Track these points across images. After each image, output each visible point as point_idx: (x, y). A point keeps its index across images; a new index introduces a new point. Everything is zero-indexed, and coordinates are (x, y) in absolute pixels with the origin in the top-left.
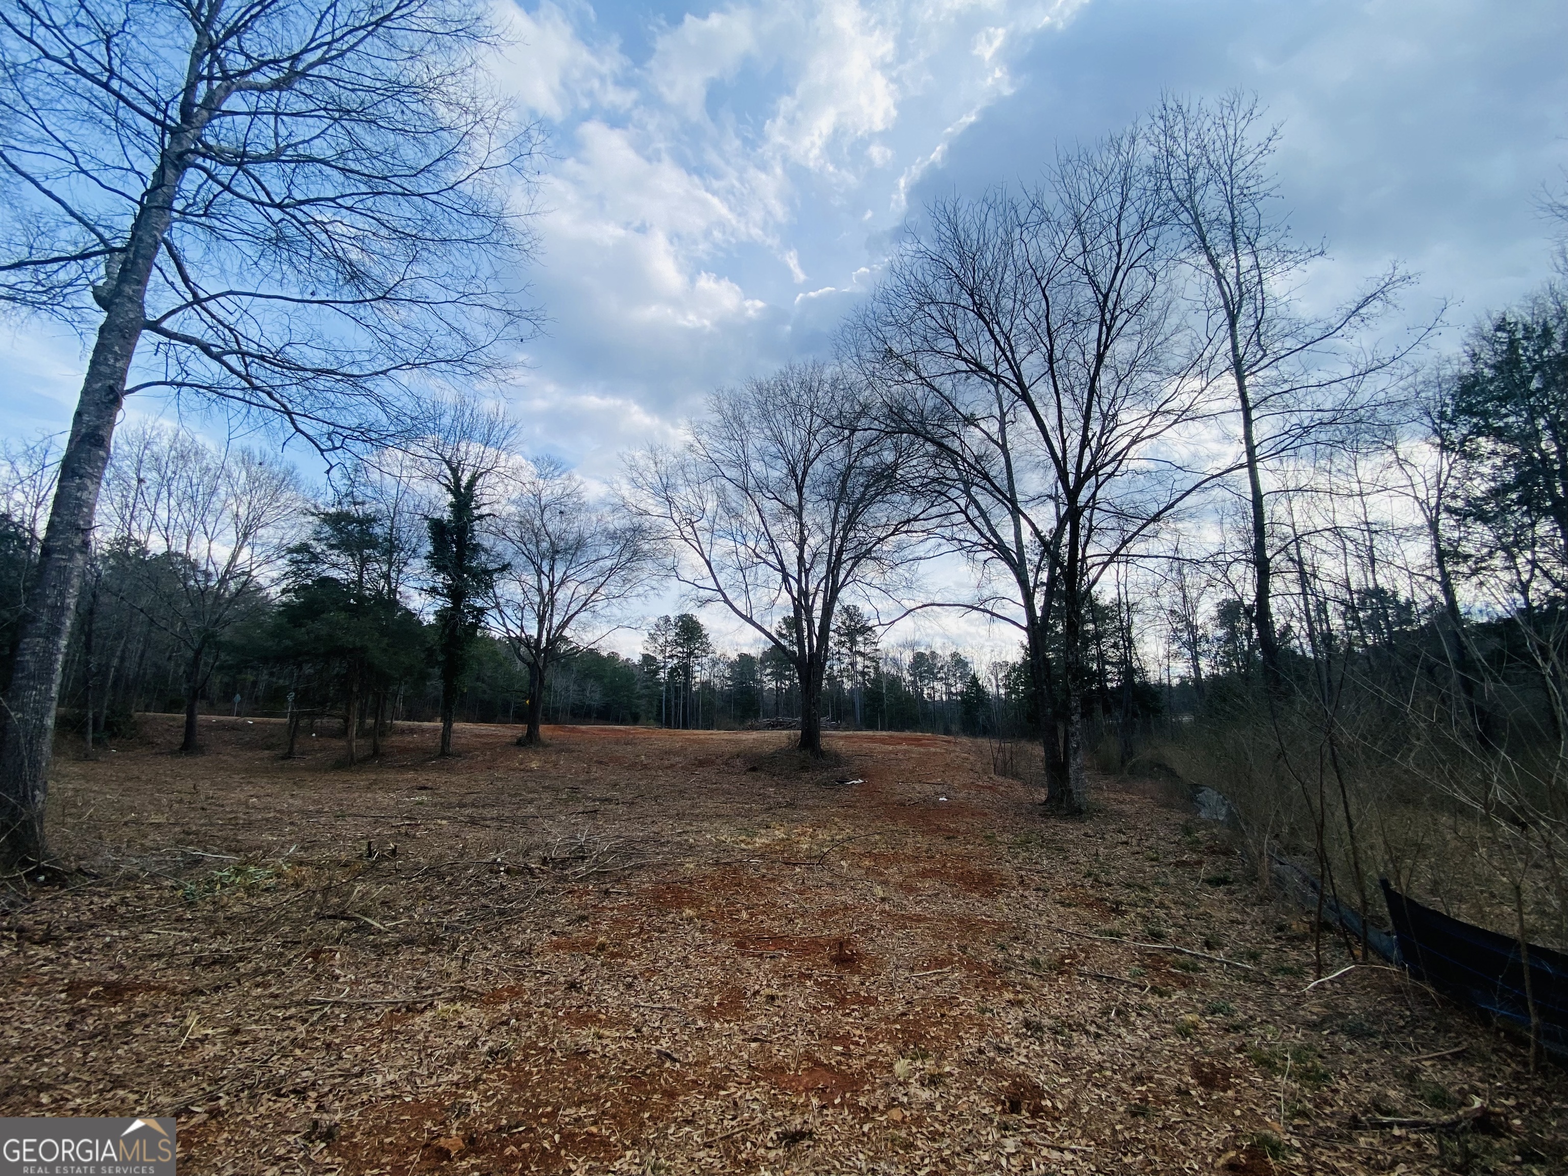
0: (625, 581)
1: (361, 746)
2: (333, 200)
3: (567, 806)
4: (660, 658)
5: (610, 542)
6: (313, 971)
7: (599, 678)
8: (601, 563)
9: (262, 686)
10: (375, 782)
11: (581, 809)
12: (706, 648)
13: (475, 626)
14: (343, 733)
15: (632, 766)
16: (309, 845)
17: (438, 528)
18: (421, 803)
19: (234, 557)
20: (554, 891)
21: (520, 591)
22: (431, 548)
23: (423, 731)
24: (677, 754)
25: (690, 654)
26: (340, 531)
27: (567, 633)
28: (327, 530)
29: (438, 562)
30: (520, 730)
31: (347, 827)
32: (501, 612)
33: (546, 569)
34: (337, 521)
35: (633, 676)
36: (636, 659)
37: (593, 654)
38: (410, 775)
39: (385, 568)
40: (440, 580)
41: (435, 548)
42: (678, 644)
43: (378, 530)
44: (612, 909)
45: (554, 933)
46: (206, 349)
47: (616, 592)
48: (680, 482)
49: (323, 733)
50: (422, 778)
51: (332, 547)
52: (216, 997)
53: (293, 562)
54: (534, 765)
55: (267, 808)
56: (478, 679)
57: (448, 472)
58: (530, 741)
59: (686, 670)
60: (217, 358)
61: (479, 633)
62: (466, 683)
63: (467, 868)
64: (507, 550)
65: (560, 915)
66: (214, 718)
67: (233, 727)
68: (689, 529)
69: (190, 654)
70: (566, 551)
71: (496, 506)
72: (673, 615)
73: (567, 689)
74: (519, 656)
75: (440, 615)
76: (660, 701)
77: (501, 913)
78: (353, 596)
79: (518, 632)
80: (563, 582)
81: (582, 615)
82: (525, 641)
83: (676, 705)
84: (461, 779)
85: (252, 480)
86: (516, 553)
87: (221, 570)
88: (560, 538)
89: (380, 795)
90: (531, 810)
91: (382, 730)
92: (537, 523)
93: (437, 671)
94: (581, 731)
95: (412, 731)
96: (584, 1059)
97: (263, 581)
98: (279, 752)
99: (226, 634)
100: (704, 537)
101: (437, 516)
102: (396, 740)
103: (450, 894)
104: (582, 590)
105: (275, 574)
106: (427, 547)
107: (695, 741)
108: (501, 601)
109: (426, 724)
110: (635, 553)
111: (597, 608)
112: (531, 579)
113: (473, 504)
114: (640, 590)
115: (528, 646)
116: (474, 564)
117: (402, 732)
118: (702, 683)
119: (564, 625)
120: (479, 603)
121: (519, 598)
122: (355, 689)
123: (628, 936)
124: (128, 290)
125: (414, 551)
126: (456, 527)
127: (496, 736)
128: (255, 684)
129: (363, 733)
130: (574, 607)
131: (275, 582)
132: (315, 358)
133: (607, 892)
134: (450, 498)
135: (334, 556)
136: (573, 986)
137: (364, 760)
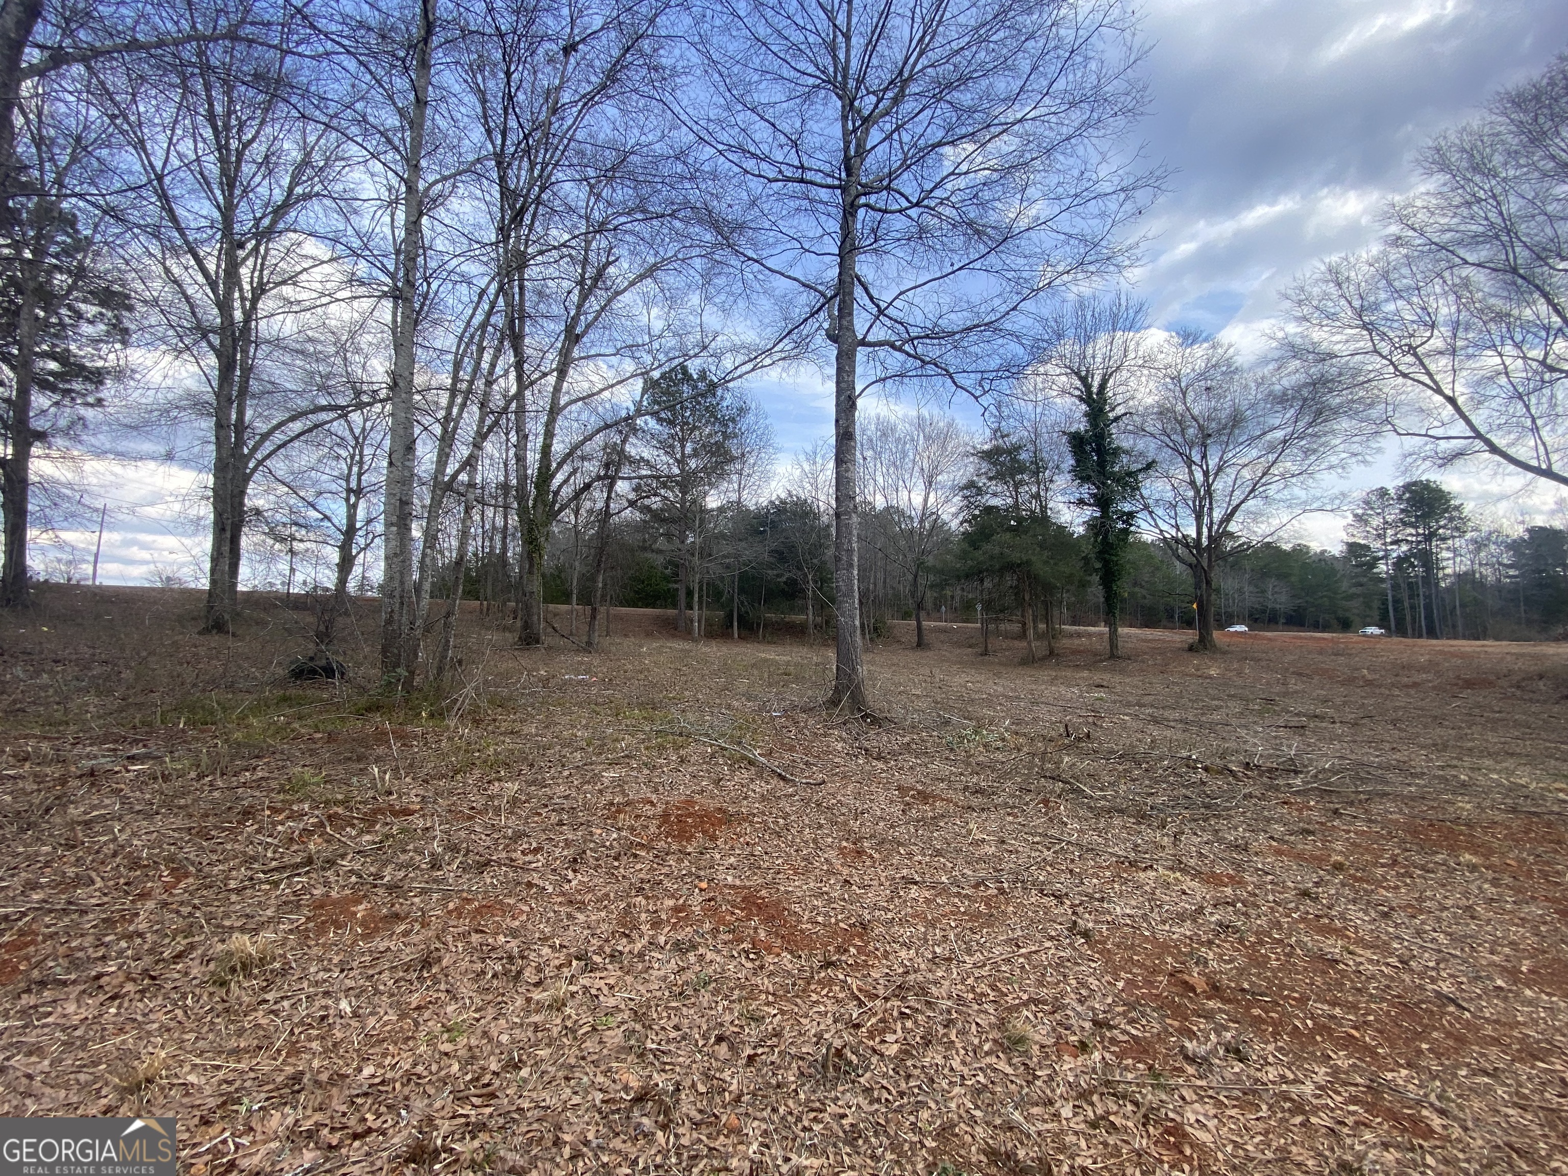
0: (1307, 452)
1: (1039, 647)
2: (953, 173)
3: (1263, 718)
4: (1376, 545)
5: (1278, 407)
6: (1046, 814)
7: (1283, 576)
8: (1268, 437)
9: (957, 599)
10: (1056, 678)
11: (1281, 722)
12: (1460, 527)
13: (1126, 532)
14: (1023, 635)
15: (1349, 681)
16: (1018, 722)
17: (1077, 442)
18: (1101, 699)
19: (926, 500)
20: (1263, 797)
21: (1169, 487)
22: (1072, 462)
23: (1090, 635)
24: (1422, 669)
25: (1428, 538)
26: (994, 464)
27: (1233, 527)
28: (985, 467)
29: (1081, 474)
30: (1191, 636)
31: (1042, 711)
32: (1151, 513)
33: (1196, 458)
34: (988, 456)
35: (1334, 571)
36: (1336, 549)
37: (1270, 550)
38: (1085, 674)
39: (1034, 489)
40: (1086, 491)
41: (1077, 461)
42: (1405, 524)
43: (1024, 456)
44: (1348, 832)
45: (1272, 838)
46: (893, 346)
47: (1295, 469)
48: (1383, 296)
49: (1007, 636)
50: (1097, 678)
51: (990, 479)
52: (984, 816)
53: (966, 497)
54: (1213, 672)
55: (979, 691)
56: (1135, 584)
57: (1078, 383)
58: (1203, 646)
59: (1428, 560)
60: (900, 349)
61: (1131, 539)
62: (1124, 588)
63: (1161, 759)
64: (1148, 447)
65: (1277, 822)
66: (933, 624)
67: (944, 631)
68: (1410, 359)
69: (910, 577)
70: (1219, 432)
71: (1131, 403)
72: (1393, 484)
73: (1240, 591)
74: (1178, 557)
75: (1091, 525)
76: (1385, 602)
77: (1207, 807)
78: (1013, 518)
79: (1173, 532)
80: (1220, 469)
81: (1251, 503)
82: (1184, 541)
83: (1413, 607)
84: (1136, 680)
85: (927, 438)
86: (1160, 448)
87: (919, 513)
88: (1209, 419)
89: (1062, 689)
90: (1216, 717)
91: (1052, 635)
92: (1180, 408)
93: (1096, 578)
94: (1264, 638)
95: (1079, 635)
96: (1333, 968)
97: (945, 517)
98: (979, 650)
99: (930, 561)
100: (1439, 365)
101: (1073, 430)
102: (1066, 642)
103: (1150, 779)
104: (1246, 474)
105: (953, 510)
106: (1070, 461)
107: (1453, 655)
108: (1150, 501)
109: (1091, 629)
110: (1319, 413)
111: (1271, 493)
112: (1181, 473)
113: (1107, 408)
114: (1334, 460)
115: (1187, 546)
116: (1116, 469)
117: (1071, 636)
118: (1458, 576)
119: (1228, 518)
120: (1127, 507)
121: (1169, 495)
122: (1027, 598)
123: (1375, 865)
124: (845, 323)
125: (1058, 467)
126: (1095, 435)
127: (1164, 641)
128: (952, 597)
129: (1039, 636)
130: (1238, 496)
131: (955, 515)
132: (956, 320)
133: (1336, 812)
134: (1084, 407)
135: (994, 486)
136: (1305, 894)
137: (1043, 659)
